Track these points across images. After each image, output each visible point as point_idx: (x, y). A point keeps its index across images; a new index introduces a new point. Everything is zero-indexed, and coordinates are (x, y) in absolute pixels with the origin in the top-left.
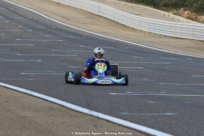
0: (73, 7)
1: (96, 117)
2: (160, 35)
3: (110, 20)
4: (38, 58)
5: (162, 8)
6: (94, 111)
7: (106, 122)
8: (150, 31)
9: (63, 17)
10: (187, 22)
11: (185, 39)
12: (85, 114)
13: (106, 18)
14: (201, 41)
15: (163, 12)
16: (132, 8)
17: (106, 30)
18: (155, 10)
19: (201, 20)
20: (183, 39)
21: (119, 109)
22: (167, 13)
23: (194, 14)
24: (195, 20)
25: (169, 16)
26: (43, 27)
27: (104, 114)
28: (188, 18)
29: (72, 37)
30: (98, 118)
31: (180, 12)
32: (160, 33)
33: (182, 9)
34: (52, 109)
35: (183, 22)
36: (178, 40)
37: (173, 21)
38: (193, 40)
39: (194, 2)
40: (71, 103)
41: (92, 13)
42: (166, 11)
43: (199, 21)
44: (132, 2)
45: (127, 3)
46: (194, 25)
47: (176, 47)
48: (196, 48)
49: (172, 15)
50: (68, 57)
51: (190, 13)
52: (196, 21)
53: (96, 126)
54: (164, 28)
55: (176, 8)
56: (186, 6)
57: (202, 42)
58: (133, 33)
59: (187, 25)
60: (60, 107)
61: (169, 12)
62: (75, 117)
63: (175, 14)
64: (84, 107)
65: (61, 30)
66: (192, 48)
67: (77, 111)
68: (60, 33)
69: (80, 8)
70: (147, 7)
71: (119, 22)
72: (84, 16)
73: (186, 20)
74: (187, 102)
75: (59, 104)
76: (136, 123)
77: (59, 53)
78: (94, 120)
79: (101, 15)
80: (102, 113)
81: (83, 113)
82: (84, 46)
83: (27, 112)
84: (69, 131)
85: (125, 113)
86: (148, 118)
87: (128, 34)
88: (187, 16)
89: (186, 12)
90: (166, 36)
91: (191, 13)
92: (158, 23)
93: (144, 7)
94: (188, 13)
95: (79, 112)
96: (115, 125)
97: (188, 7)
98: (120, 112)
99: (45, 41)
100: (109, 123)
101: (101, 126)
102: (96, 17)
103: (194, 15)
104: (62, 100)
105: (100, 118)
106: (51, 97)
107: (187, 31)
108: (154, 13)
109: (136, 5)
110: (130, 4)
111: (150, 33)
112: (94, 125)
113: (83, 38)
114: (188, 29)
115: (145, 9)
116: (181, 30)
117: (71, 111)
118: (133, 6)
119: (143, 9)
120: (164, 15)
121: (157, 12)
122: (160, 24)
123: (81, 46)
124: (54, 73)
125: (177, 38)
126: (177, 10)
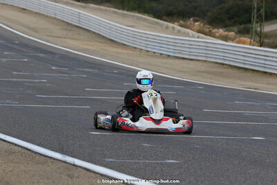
0: (43, 15)
1: (71, 164)
2: (161, 54)
3: (94, 33)
5: (164, 17)
6: (69, 156)
7: (85, 171)
8: (148, 49)
9: (30, 28)
10: (198, 37)
11: (195, 60)
12: (57, 160)
13: (87, 30)
14: (217, 63)
15: (166, 23)
16: (124, 16)
17: (87, 47)
18: (156, 20)
19: (217, 34)
20: (192, 60)
21: (103, 154)
22: (171, 25)
23: (208, 26)
24: (209, 34)
25: (173, 28)
27: (83, 160)
28: (199, 31)
29: (42, 55)
30: (74, 165)
31: (189, 23)
32: (161, 52)
33: (191, 19)
34: (11, 153)
35: (193, 37)
36: (185, 61)
37: (179, 36)
38: (206, 61)
39: (208, 11)
40: (38, 145)
41: (68, 24)
42: (170, 22)
43: (214, 36)
44: (123, 9)
45: (117, 10)
48: (210, 73)
49: (176, 26)
50: (35, 82)
51: (202, 25)
52: (210, 36)
53: (71, 176)
54: (167, 44)
55: (183, 17)
56: (197, 16)
57: (217, 65)
58: (125, 51)
59: (198, 42)
60: (22, 149)
61: (173, 23)
62: (42, 164)
63: (181, 26)
64: (56, 151)
65: (26, 46)
67: (46, 156)
68: (25, 50)
69: (53, 16)
70: (144, 16)
71: (105, 35)
72: (58, 27)
73: (196, 34)
74: (195, 146)
75: (21, 147)
77: (23, 77)
78: (68, 168)
79: (80, 26)
80: (79, 159)
81: (54, 159)
82: (58, 68)
85: (111, 160)
86: (142, 167)
87: (117, 52)
88: (197, 28)
89: (196, 23)
90: (169, 56)
91: (204, 25)
93: (140, 15)
94: (200, 25)
95: (48, 157)
96: (98, 175)
97: (200, 17)
98: (104, 158)
99: (4, 60)
100: (89, 173)
101: (78, 177)
102: (75, 29)
103: (207, 28)
104: (26, 141)
105: (77, 166)
106: (11, 136)
107: (198, 49)
108: (153, 24)
109: (129, 13)
110: (121, 11)
111: (148, 51)
112: (68, 175)
113: (56, 57)
114: (199, 46)
115: (141, 18)
116: (190, 48)
117: (38, 156)
118: (125, 14)
119: (138, 18)
120: (167, 27)
121: (157, 23)
122: (161, 39)
123: (54, 68)
124: (16, 104)
125: (184, 58)
126: (184, 21)
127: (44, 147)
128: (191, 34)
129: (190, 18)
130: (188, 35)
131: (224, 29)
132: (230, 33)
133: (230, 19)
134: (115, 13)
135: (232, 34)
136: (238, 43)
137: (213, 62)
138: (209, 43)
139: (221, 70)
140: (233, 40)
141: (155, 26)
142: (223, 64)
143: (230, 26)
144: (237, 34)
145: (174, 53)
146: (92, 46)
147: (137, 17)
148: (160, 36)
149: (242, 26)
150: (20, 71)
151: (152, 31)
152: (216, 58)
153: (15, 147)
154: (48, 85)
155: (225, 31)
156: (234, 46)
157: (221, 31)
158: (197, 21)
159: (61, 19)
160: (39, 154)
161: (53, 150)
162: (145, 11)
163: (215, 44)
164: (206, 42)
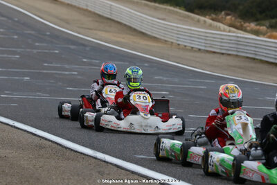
0: (75, 7)
1: (101, 161)
2: (192, 48)
3: (125, 25)
4: (25, 75)
5: (196, 11)
6: (99, 151)
7: (115, 169)
8: (179, 43)
9: (61, 20)
10: (229, 32)
11: (226, 54)
12: (88, 155)
13: (118, 22)
14: (248, 58)
15: (197, 17)
16: (156, 9)
17: (118, 39)
18: (187, 13)
19: (248, 28)
20: (223, 54)
21: (134, 150)
22: (202, 18)
23: (240, 20)
24: (241, 28)
25: (205, 21)
26: (33, 32)
27: (113, 156)
28: (230, 25)
29: (72, 47)
30: (105, 161)
31: (220, 17)
32: (193, 46)
33: (223, 13)
34: (41, 147)
35: (224, 31)
36: (216, 55)
38: (237, 56)
39: (239, 4)
40: (69, 140)
41: (99, 16)
42: (201, 15)
43: (246, 31)
44: (155, 2)
46: (239, 35)
47: (212, 66)
48: (240, 68)
49: (209, 21)
50: (65, 75)
51: (233, 18)
52: (242, 30)
54: (199, 38)
55: (215, 11)
56: (229, 9)
57: (247, 60)
58: (155, 44)
59: (229, 36)
60: (53, 144)
61: (205, 17)
62: (73, 160)
63: (213, 19)
64: (86, 147)
65: (57, 37)
66: (235, 67)
67: (76, 152)
68: (56, 41)
69: (85, 7)
70: (175, 9)
71: (137, 28)
72: (90, 19)
73: (226, 27)
75: (52, 141)
76: (157, 171)
77: (55, 69)
78: (98, 165)
79: (112, 18)
80: (110, 155)
81: (85, 154)
82: (89, 60)
83: (8, 151)
84: (64, 179)
88: (229, 22)
89: (229, 17)
90: (200, 50)
91: (236, 19)
92: (189, 31)
93: (172, 8)
94: (231, 19)
95: (79, 152)
96: (128, 173)
97: (231, 11)
98: (135, 154)
99: (35, 51)
101: (109, 174)
102: (105, 21)
103: (238, 22)
104: (57, 136)
105: (107, 162)
106: (41, 130)
107: (229, 43)
108: (185, 17)
109: (161, 6)
110: (153, 4)
111: (179, 45)
112: (99, 172)
113: (88, 49)
114: (231, 40)
115: (173, 11)
116: (221, 42)
117: (69, 151)
118: (158, 7)
119: (170, 12)
120: (199, 21)
121: (188, 17)
122: (193, 32)
123: (85, 60)
124: (46, 97)
125: (214, 52)
126: (216, 14)
127: (74, 142)
128: (222, 28)
129: (221, 11)
130: (219, 29)
131: (255, 23)
132: (262, 28)
133: (261, 13)
134: (147, 5)
135: (263, 28)
136: (270, 37)
137: (244, 57)
138: (241, 37)
139: (252, 65)
140: (264, 34)
141: (186, 19)
142: (254, 59)
143: (261, 20)
144: (268, 28)
145: (205, 47)
146: (123, 38)
147: (169, 10)
148: (191, 30)
149: (274, 21)
150: (51, 63)
151: (183, 24)
152: (247, 53)
153: (46, 141)
154: (79, 77)
155: (257, 25)
156: (265, 41)
157: (253, 25)
158: (228, 15)
159: (93, 10)
160: (69, 149)
161: (83, 146)
162: (177, 4)
163: (246, 38)
164: (238, 37)
